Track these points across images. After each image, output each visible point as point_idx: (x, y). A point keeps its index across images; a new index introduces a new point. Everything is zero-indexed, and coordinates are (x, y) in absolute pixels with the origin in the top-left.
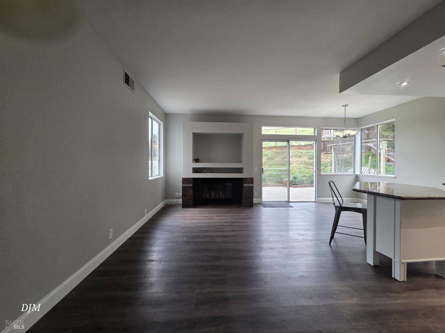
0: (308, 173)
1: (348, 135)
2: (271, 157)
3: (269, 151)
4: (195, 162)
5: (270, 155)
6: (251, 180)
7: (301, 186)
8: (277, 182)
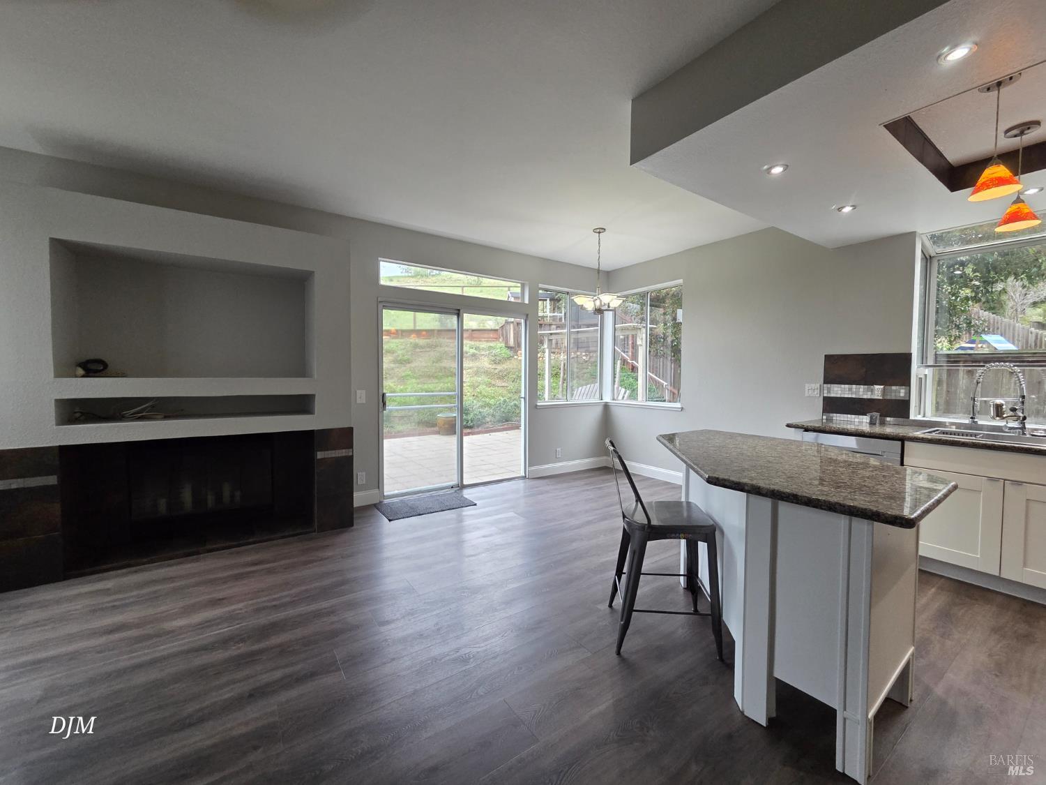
0: (493, 398)
1: (606, 307)
2: (403, 356)
3: (397, 341)
4: (83, 376)
5: (400, 352)
6: (345, 436)
7: (480, 429)
8: (420, 423)
